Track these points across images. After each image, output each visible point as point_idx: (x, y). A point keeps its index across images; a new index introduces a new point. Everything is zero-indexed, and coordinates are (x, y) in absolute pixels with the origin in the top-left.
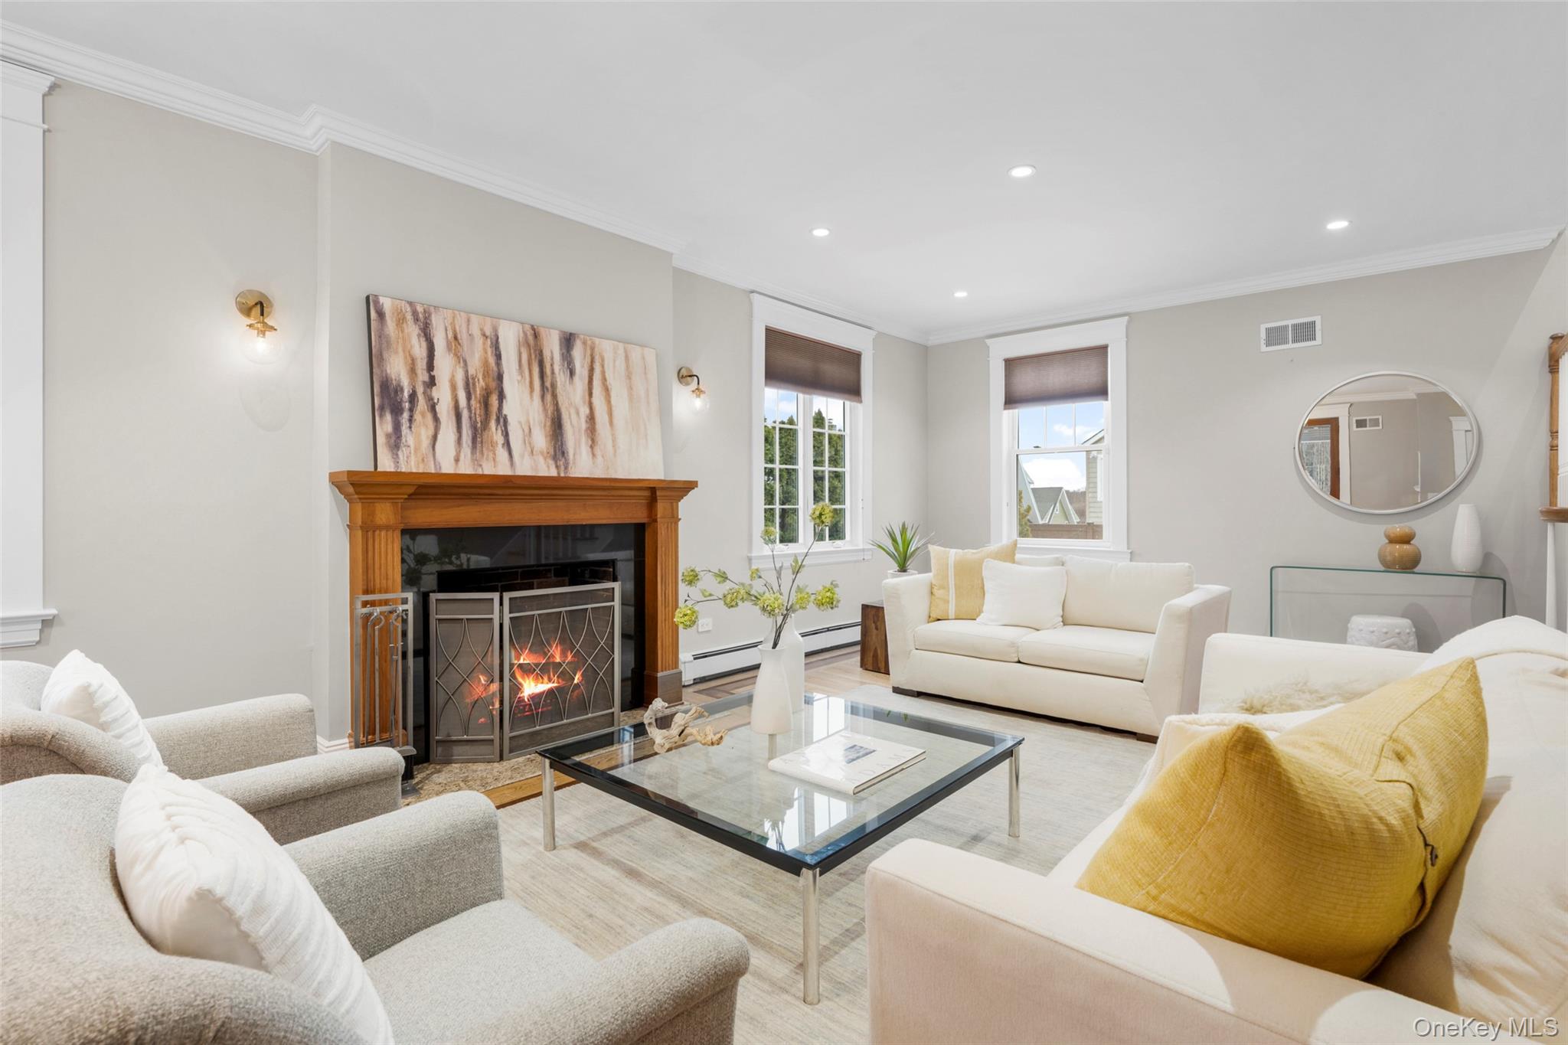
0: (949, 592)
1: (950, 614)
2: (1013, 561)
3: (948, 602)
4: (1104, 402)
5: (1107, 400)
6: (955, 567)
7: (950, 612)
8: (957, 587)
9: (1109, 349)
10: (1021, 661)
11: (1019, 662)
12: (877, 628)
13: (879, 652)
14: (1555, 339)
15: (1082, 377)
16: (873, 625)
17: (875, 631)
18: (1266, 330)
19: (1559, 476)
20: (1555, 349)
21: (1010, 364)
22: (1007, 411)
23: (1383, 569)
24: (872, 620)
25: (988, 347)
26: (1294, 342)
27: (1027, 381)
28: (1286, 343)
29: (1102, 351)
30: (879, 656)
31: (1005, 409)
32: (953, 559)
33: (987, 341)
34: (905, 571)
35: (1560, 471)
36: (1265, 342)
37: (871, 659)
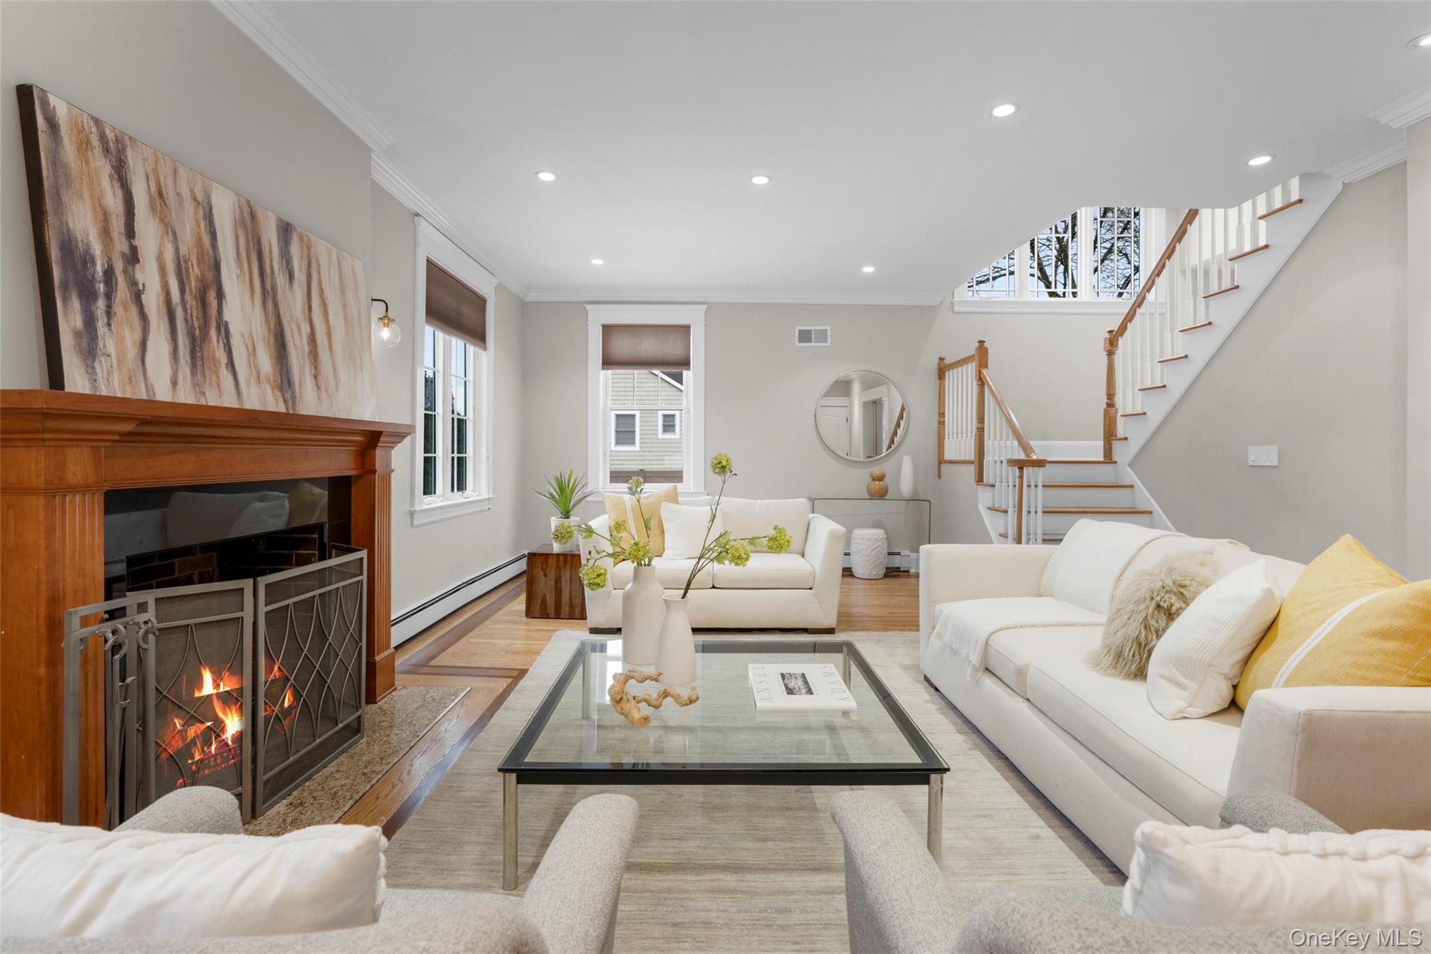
0: (631, 532)
4: (689, 372)
5: (690, 370)
9: (691, 328)
11: (714, 587)
12: (545, 575)
13: (548, 598)
14: (941, 359)
15: (670, 349)
16: (542, 573)
17: (543, 578)
18: (799, 331)
19: (946, 439)
20: (942, 365)
21: (607, 329)
22: (604, 371)
23: (869, 497)
24: (540, 567)
25: (587, 312)
26: (816, 342)
27: (623, 346)
28: (811, 342)
29: (686, 329)
30: (548, 602)
31: (603, 369)
32: (629, 503)
33: (587, 306)
34: (568, 518)
35: (946, 437)
36: (797, 339)
37: (539, 606)
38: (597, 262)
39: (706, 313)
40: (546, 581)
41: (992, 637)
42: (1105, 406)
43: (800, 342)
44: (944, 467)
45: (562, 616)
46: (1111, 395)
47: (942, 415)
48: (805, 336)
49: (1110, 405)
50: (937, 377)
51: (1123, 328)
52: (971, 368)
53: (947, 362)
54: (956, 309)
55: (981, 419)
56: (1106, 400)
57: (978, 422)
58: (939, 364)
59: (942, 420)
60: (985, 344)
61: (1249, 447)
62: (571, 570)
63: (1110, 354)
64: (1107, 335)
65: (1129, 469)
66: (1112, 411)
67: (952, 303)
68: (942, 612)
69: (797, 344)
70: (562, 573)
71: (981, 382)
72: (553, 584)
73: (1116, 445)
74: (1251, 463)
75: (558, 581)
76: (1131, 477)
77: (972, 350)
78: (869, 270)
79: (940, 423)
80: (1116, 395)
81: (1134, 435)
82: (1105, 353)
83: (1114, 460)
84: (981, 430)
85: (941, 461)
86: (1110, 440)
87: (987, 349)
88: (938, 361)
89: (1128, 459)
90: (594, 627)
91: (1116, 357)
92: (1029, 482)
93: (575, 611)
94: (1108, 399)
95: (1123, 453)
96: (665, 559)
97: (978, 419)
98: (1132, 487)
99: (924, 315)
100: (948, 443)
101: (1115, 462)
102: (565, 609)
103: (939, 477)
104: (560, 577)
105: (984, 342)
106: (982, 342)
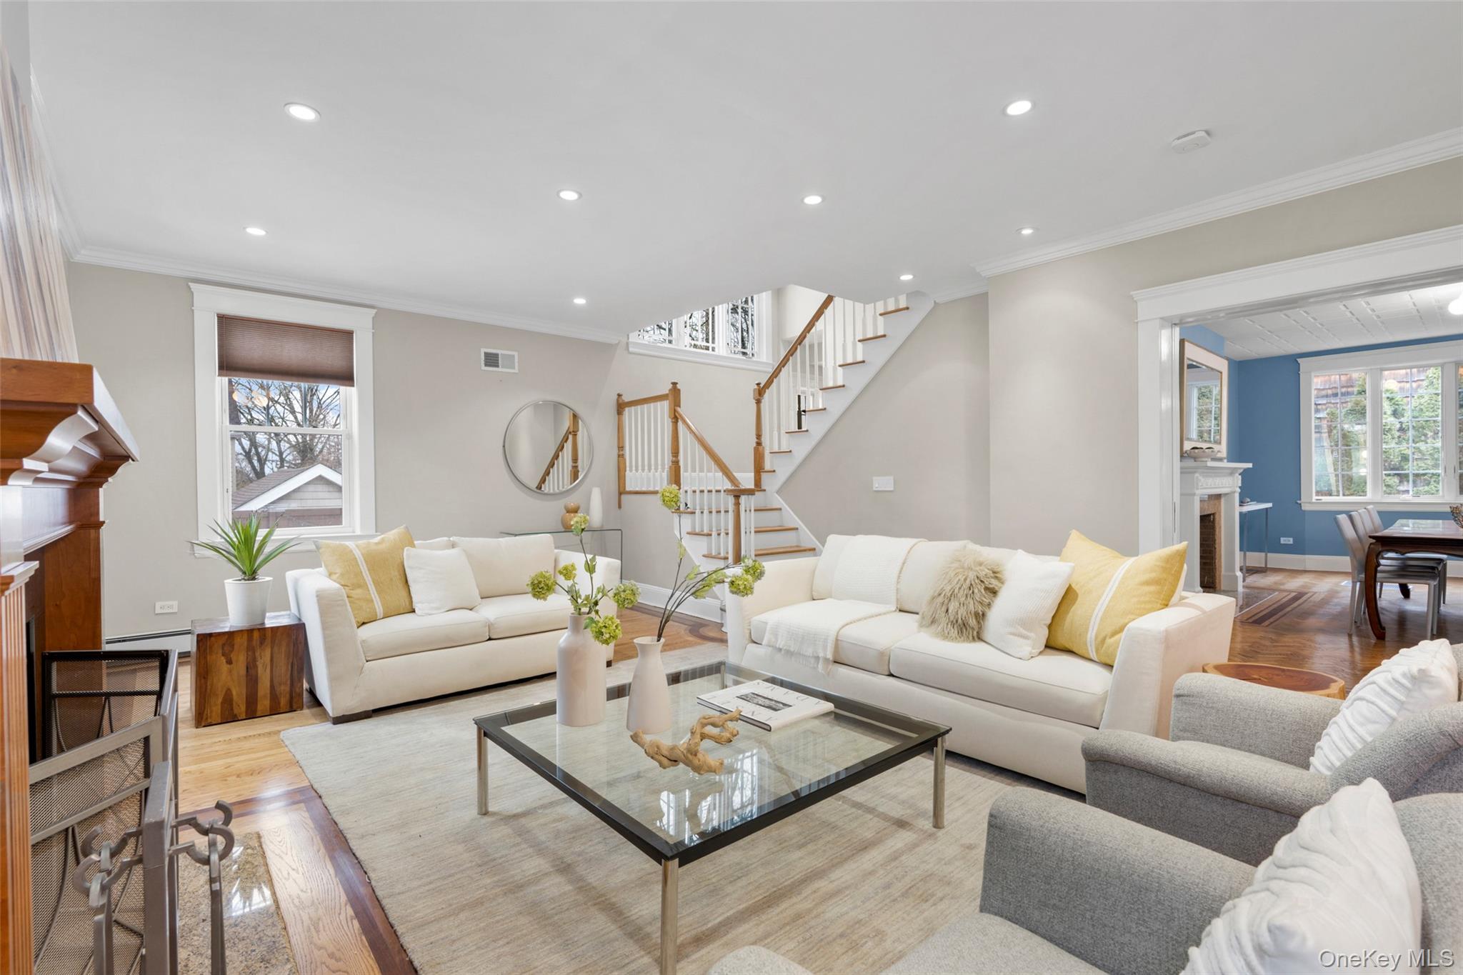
0: (368, 588)
1: (378, 614)
2: (414, 546)
3: (372, 601)
4: (352, 388)
5: (353, 386)
6: (366, 561)
7: (377, 611)
8: (377, 584)
9: (354, 334)
10: (493, 637)
11: (490, 639)
12: (229, 662)
13: (234, 693)
14: (619, 395)
15: (326, 356)
16: (223, 660)
17: (225, 667)
18: (485, 353)
19: (627, 472)
20: (621, 401)
21: (226, 323)
22: (220, 378)
23: (563, 530)
24: (220, 651)
25: (192, 293)
26: (502, 367)
27: (251, 347)
28: (498, 366)
29: (348, 335)
30: (235, 697)
31: (219, 375)
32: (359, 553)
33: (192, 285)
34: (254, 579)
35: (628, 469)
36: (483, 362)
37: (219, 707)
38: (256, 231)
39: (373, 318)
40: (230, 671)
41: (840, 633)
42: (755, 445)
43: (486, 365)
44: (623, 497)
45: (259, 714)
46: (759, 436)
47: (621, 448)
48: (492, 360)
49: (759, 444)
50: (616, 412)
51: (769, 383)
52: (665, 406)
53: (626, 398)
54: (631, 349)
55: (675, 453)
56: (756, 440)
57: (673, 456)
58: (618, 400)
59: (621, 453)
60: (678, 385)
61: (874, 478)
62: (272, 648)
63: (758, 402)
64: (756, 387)
65: (777, 495)
66: (760, 448)
67: (627, 344)
68: (766, 623)
69: (483, 367)
70: (257, 654)
71: (676, 418)
72: (243, 671)
73: (764, 476)
74: (874, 489)
75: (251, 668)
76: (778, 501)
77: (665, 389)
78: (580, 301)
79: (619, 456)
80: (763, 436)
81: (780, 470)
82: (755, 401)
83: (763, 488)
84: (676, 464)
85: (622, 492)
86: (760, 472)
87: (679, 390)
88: (616, 397)
89: (777, 487)
90: (341, 715)
91: (762, 405)
92: (746, 507)
93: (279, 703)
94: (757, 438)
95: (769, 483)
96: (418, 616)
97: (672, 453)
98: (780, 509)
99: (602, 351)
100: (629, 475)
101: (765, 490)
102: (264, 703)
103: (620, 507)
104: (255, 660)
105: (677, 383)
106: (674, 384)
